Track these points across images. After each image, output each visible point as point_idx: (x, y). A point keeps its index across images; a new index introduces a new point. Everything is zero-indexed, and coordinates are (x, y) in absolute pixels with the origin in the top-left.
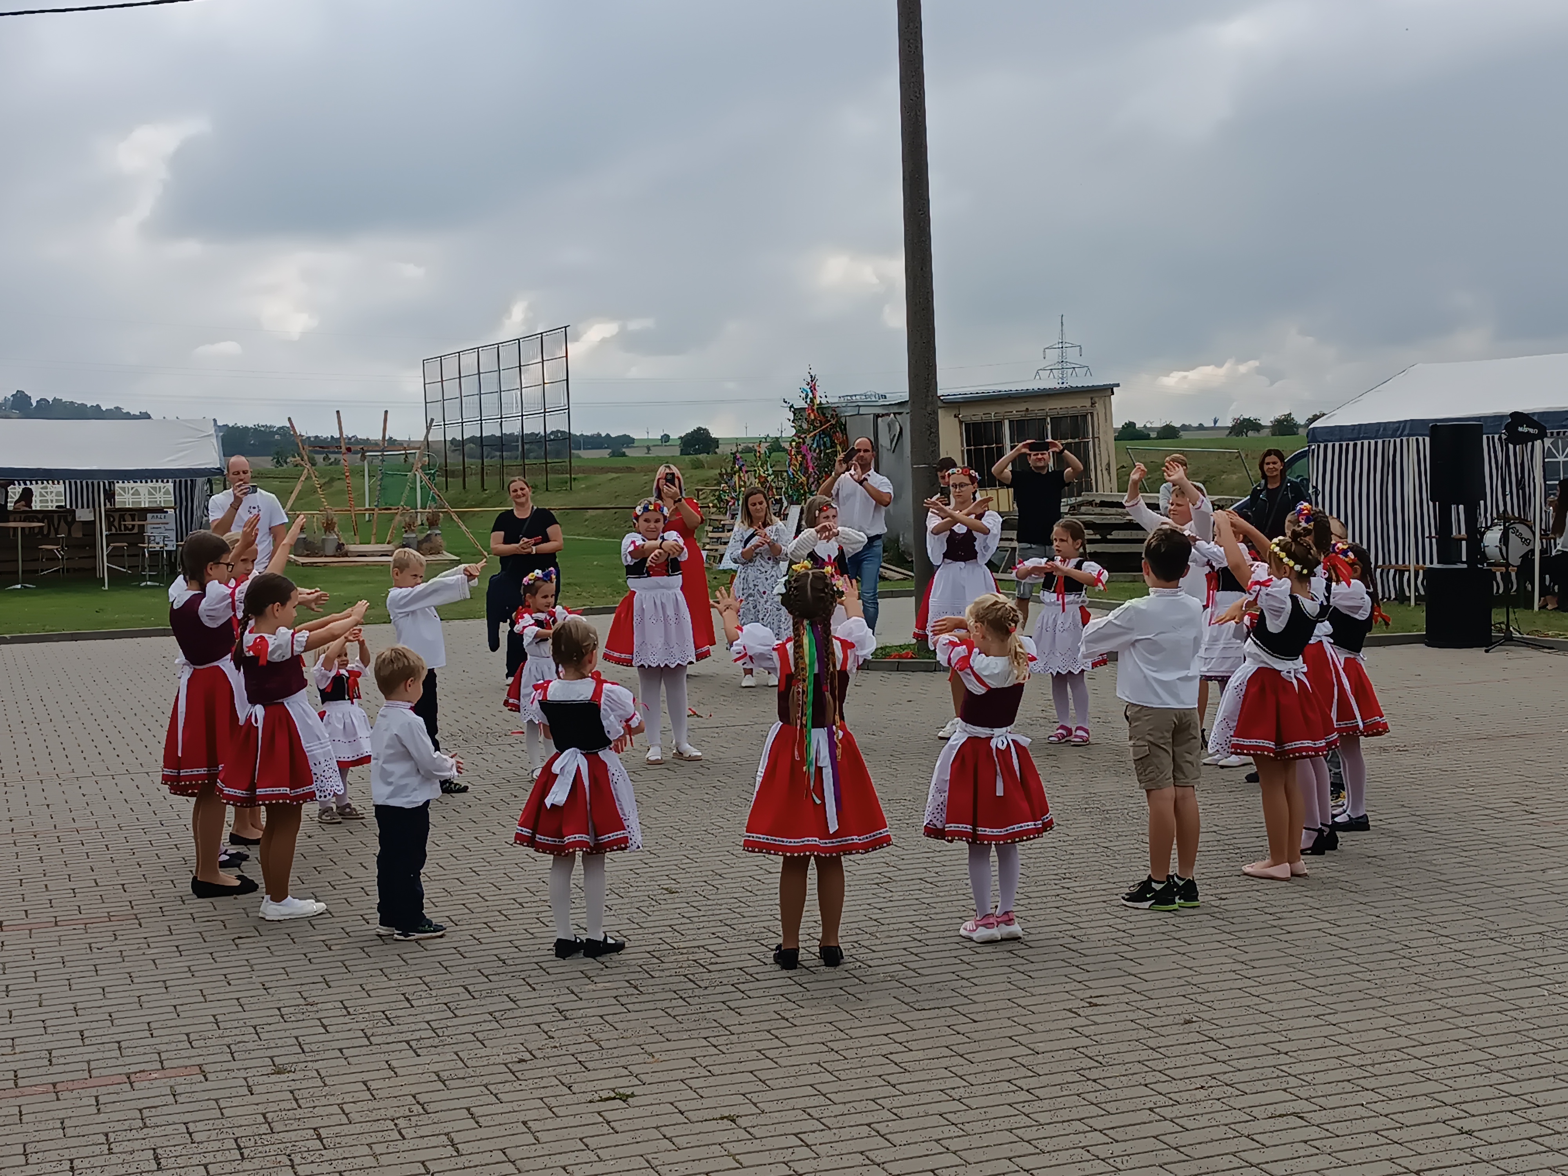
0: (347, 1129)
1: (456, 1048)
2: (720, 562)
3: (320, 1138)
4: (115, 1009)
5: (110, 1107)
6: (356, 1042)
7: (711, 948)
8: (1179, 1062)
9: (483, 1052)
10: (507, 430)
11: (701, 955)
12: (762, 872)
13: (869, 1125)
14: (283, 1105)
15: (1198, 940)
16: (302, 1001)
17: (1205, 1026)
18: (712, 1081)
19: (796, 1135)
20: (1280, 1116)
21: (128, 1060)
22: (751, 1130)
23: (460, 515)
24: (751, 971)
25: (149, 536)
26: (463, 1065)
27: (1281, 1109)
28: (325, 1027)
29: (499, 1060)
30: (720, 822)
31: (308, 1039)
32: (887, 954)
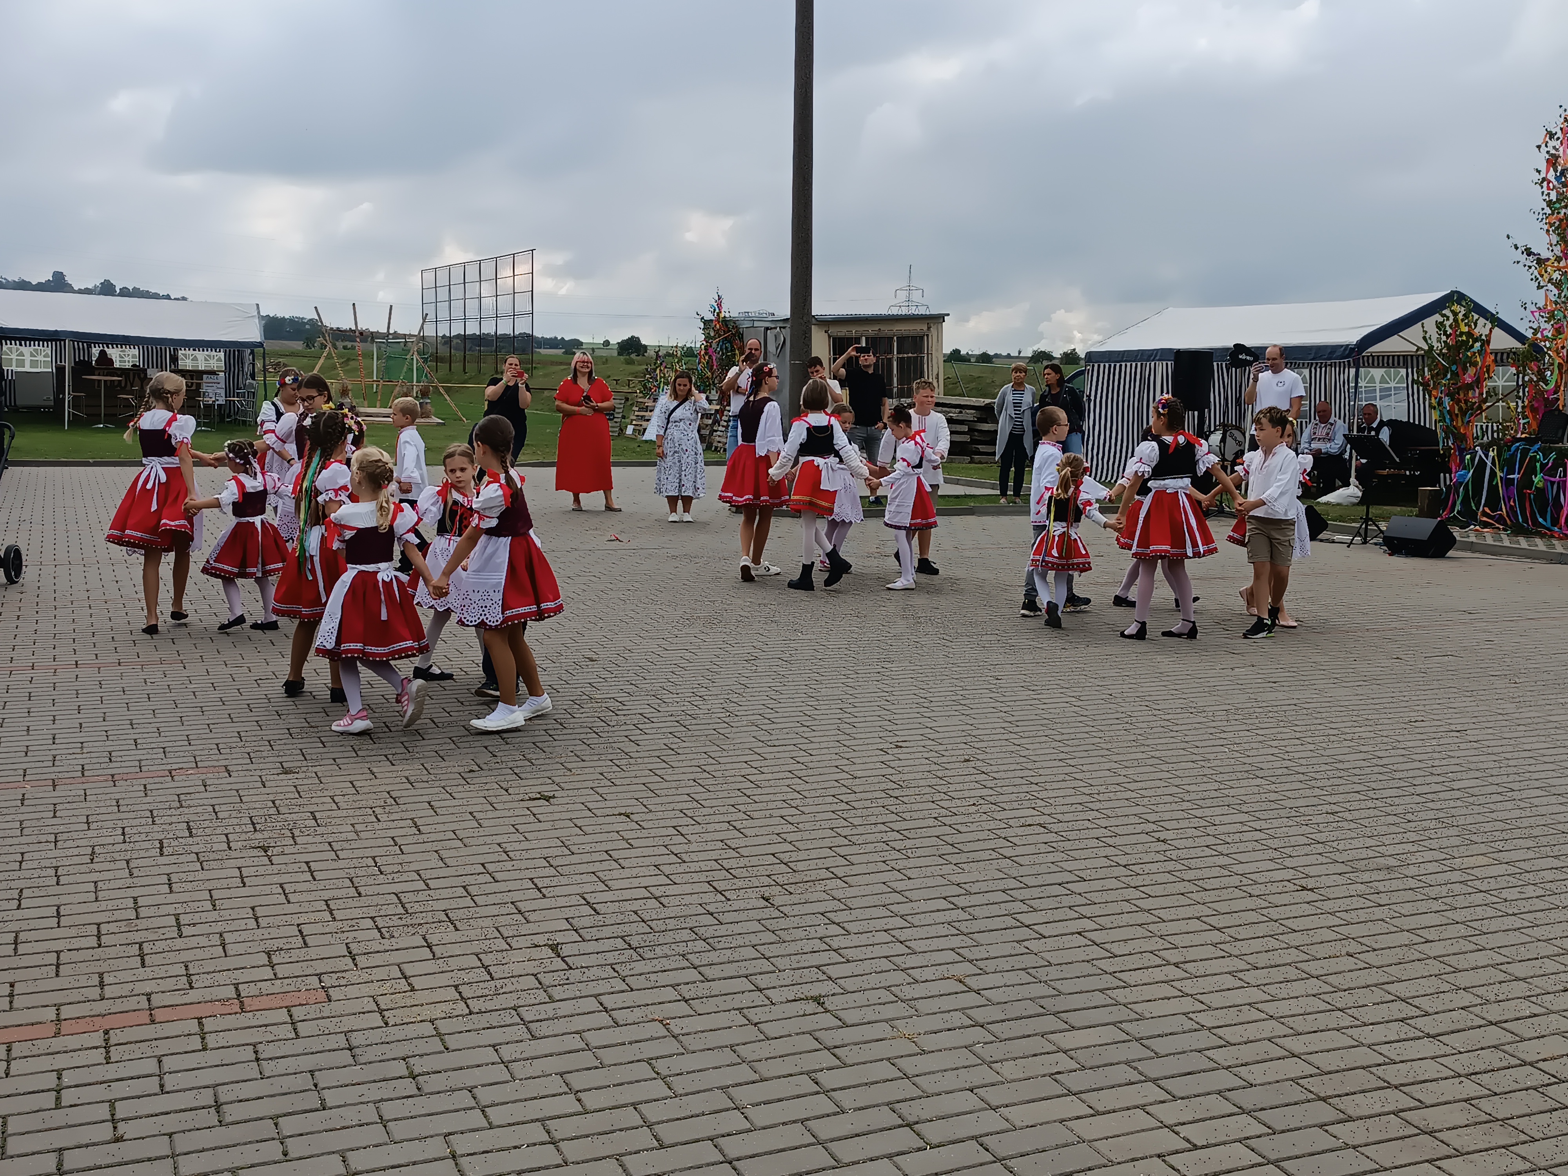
0: (334, 814)
1: (422, 761)
2: (643, 434)
3: (315, 819)
4: (163, 725)
5: (155, 793)
6: (346, 754)
7: (620, 700)
8: (958, 787)
9: (443, 764)
10: (485, 331)
11: (612, 704)
12: (660, 649)
13: (728, 822)
14: (288, 796)
15: (979, 706)
16: (307, 725)
17: (979, 764)
18: (614, 789)
19: (674, 827)
20: (1029, 825)
21: (170, 761)
22: (641, 823)
23: (448, 390)
24: (648, 716)
25: (204, 393)
26: (425, 772)
27: (1029, 821)
28: (323, 743)
29: (454, 770)
30: (632, 614)
31: (309, 751)
32: (750, 708)
